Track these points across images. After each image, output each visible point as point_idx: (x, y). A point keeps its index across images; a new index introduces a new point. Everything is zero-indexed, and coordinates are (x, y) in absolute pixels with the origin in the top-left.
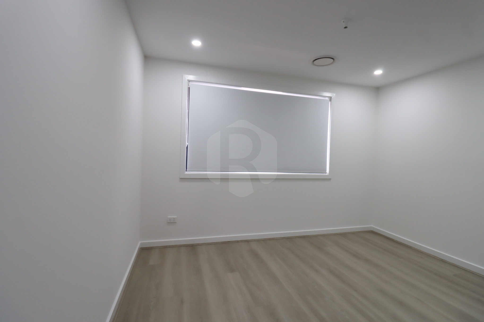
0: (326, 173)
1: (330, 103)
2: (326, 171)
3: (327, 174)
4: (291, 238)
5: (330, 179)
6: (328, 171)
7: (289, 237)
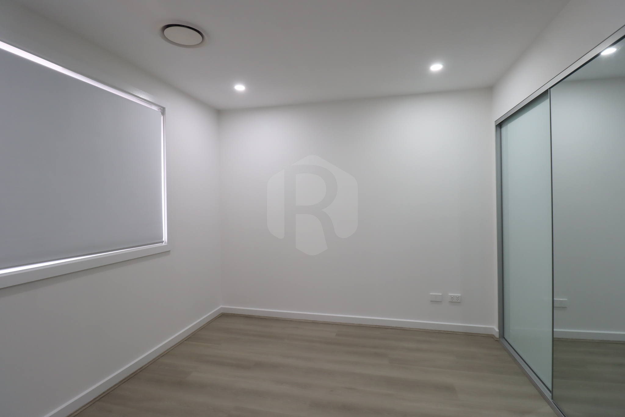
0: (163, 241)
1: (162, 117)
2: (162, 238)
3: (164, 243)
4: (109, 391)
5: (170, 251)
6: (165, 238)
7: (104, 393)
